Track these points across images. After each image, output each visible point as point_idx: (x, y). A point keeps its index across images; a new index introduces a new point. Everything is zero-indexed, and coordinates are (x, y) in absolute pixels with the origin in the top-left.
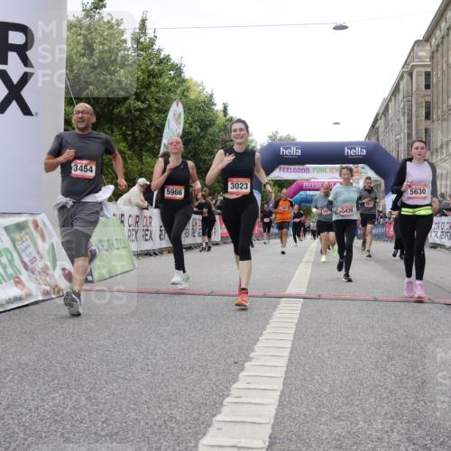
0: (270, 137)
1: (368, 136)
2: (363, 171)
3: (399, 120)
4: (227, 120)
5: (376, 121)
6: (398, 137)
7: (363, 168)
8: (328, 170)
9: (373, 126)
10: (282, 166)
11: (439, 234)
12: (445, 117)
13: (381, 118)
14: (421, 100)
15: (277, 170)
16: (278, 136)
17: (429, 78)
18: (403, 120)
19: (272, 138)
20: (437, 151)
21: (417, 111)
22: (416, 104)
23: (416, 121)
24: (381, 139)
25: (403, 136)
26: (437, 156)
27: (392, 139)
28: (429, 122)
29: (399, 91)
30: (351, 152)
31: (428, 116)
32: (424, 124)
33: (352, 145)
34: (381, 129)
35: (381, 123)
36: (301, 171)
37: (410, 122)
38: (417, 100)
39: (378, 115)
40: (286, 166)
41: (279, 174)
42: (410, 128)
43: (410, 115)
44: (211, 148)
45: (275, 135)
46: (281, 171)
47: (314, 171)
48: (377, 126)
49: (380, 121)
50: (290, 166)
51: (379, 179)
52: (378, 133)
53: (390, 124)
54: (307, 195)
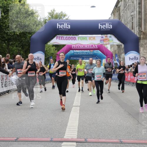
0: (50, 13)
1: (113, 13)
2: (110, 39)
3: (133, 2)
6: (132, 14)
7: (110, 37)
8: (88, 39)
9: (116, 6)
10: (58, 36)
15: (55, 38)
16: (55, 13)
18: (136, 2)
23: (144, 3)
24: (121, 14)
25: (136, 13)
27: (129, 14)
30: (103, 27)
33: (103, 22)
36: (70, 39)
37: (140, 3)
40: (61, 36)
41: (55, 41)
42: (140, 8)
45: (53, 13)
46: (58, 39)
47: (79, 39)
48: (119, 5)
49: (120, 3)
50: (63, 36)
51: (121, 44)
52: (120, 10)
53: (128, 5)
54: (74, 52)
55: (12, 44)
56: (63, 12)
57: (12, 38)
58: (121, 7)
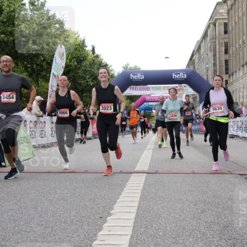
0: (124, 68)
1: (188, 66)
2: (185, 88)
3: (207, 55)
4: (95, 57)
5: (193, 55)
6: (207, 66)
7: (185, 86)
8: (162, 88)
9: (191, 59)
10: (132, 86)
11: (235, 129)
12: (237, 52)
13: (196, 53)
14: (221, 41)
15: (129, 89)
16: (129, 67)
17: (227, 27)
18: (211, 54)
19: (125, 68)
20: (233, 75)
21: (219, 49)
22: (219, 44)
23: (219, 55)
24: (196, 67)
25: (210, 65)
26: (233, 78)
27: (204, 67)
28: (227, 56)
29: (207, 36)
30: (177, 76)
31: (226, 52)
32: (224, 57)
33: (177, 72)
34: (196, 61)
35: (196, 57)
36: (144, 89)
37: (215, 55)
38: (219, 41)
39: (194, 51)
40: (134, 86)
41: (130, 92)
42: (215, 60)
43: (215, 51)
44: (84, 76)
45: (127, 66)
46: (132, 90)
47: (153, 89)
48: (193, 59)
49: (195, 56)
50: (137, 87)
51: (196, 93)
52: (194, 63)
53: (202, 57)
54: (149, 105)
55: (86, 96)
56: (137, 66)
57: (85, 89)
58: (195, 61)
